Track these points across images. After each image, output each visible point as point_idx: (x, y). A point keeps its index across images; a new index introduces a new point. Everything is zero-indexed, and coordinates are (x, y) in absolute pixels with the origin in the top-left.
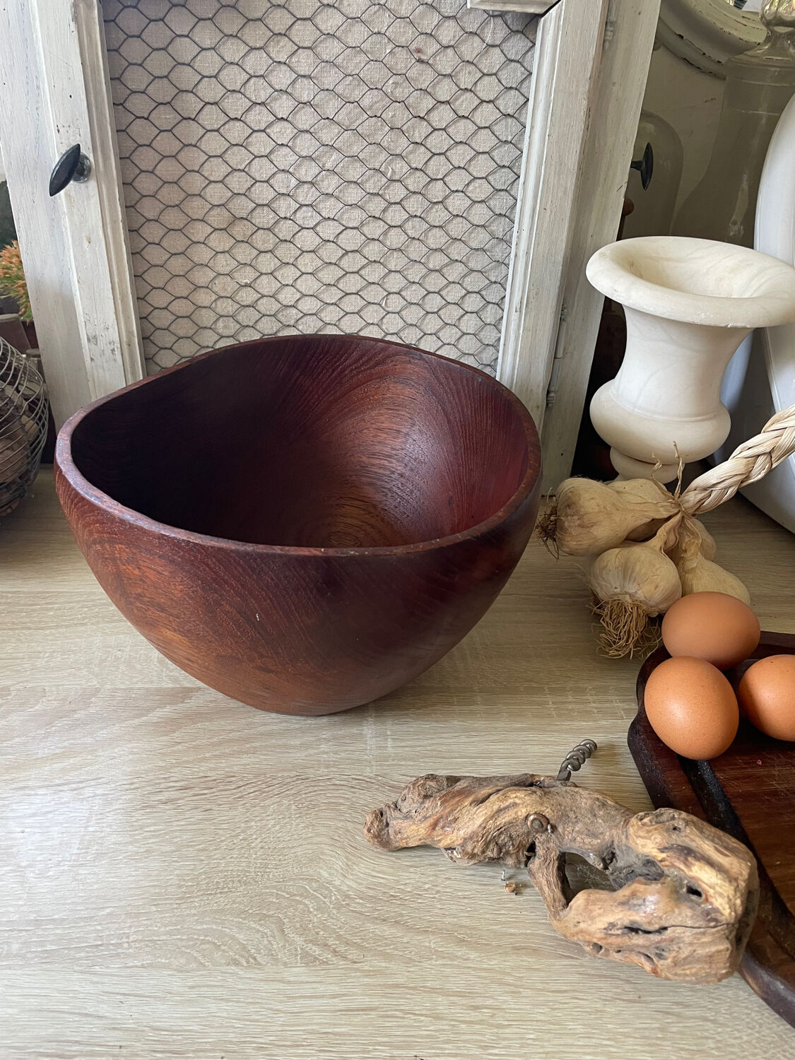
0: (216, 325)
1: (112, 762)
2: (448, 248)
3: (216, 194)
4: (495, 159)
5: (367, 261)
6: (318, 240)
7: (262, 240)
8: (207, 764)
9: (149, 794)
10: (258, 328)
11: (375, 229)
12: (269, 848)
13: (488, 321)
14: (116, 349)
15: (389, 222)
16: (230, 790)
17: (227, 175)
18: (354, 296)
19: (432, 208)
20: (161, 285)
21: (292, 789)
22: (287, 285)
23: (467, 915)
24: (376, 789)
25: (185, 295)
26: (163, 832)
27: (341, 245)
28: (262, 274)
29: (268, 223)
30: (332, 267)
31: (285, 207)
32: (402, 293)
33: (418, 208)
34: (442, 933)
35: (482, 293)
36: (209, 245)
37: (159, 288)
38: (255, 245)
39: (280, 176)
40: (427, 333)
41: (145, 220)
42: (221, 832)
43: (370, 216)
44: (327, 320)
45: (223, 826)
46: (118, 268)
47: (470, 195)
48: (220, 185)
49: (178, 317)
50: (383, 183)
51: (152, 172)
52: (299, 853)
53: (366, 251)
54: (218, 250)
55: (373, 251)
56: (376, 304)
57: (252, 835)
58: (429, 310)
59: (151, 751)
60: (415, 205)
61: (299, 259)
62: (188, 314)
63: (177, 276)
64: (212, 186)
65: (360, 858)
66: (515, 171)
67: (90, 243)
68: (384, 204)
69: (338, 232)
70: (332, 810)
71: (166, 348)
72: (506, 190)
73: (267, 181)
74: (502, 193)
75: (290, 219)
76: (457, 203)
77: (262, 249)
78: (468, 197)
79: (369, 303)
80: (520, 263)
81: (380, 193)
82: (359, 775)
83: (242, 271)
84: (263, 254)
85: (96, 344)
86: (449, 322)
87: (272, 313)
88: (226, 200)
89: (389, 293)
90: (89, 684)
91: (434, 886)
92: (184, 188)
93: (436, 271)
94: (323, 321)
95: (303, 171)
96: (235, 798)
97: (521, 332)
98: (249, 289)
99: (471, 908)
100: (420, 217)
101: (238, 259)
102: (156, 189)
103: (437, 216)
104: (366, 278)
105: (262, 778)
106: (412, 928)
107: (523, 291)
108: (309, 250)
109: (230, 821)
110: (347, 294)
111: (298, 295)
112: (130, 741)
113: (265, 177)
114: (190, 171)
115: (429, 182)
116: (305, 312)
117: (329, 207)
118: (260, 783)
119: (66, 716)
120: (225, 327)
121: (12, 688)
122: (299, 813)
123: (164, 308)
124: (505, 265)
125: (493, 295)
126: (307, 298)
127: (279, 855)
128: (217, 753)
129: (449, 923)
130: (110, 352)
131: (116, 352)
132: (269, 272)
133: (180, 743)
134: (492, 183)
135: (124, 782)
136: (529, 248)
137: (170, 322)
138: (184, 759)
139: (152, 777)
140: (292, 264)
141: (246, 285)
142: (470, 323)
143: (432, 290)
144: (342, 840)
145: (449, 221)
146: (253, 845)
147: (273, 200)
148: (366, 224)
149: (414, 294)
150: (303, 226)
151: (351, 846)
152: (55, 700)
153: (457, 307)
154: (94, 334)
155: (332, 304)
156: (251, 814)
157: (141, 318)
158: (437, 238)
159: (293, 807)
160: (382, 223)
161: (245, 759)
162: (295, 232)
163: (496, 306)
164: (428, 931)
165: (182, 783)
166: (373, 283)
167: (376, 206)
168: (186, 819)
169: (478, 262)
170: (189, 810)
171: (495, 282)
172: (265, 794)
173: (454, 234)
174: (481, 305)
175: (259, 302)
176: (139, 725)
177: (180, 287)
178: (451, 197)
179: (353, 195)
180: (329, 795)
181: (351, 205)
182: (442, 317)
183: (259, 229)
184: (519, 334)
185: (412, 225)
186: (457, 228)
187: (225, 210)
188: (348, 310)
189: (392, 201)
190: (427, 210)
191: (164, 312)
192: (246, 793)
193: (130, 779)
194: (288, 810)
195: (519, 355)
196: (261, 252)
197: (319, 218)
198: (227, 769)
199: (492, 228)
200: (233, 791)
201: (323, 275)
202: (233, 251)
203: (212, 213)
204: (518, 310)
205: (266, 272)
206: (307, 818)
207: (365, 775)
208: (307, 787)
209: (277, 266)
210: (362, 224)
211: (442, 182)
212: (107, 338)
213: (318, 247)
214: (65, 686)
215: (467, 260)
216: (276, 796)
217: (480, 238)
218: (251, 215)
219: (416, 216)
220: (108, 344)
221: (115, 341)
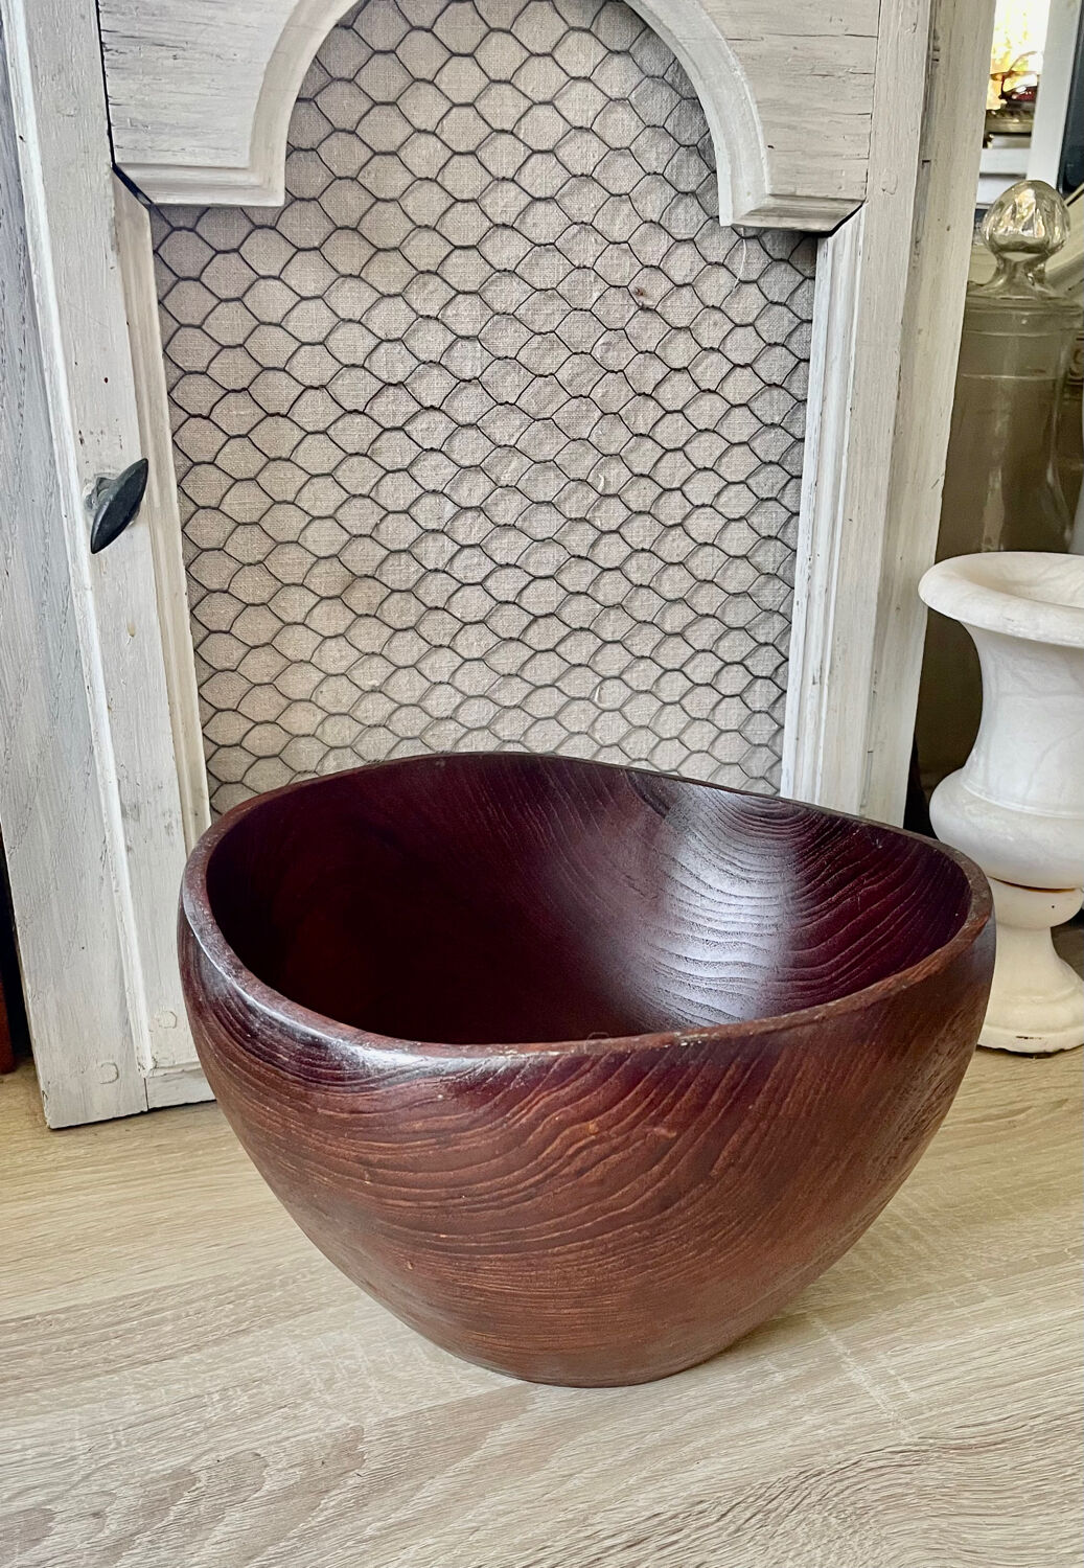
0: (322, 765)
1: (477, 1536)
2: (692, 597)
3: (323, 538)
4: (757, 452)
5: (568, 630)
6: (489, 603)
7: (400, 611)
8: (642, 1496)
11: (579, 576)
13: (757, 707)
14: (174, 824)
15: (601, 563)
16: (713, 1524)
17: (341, 506)
18: (548, 690)
19: (666, 536)
20: (231, 704)
21: (810, 1494)
22: (440, 683)
24: (937, 1458)
25: (272, 719)
27: (526, 608)
28: (398, 668)
29: (407, 581)
30: (514, 645)
31: (435, 552)
32: (624, 677)
33: (645, 537)
35: (747, 663)
36: (313, 626)
37: (229, 709)
38: (387, 620)
39: (428, 501)
40: (665, 737)
41: (205, 592)
43: (574, 556)
44: (506, 734)
47: (721, 510)
48: (330, 523)
49: (259, 758)
50: (591, 501)
53: (566, 614)
54: (326, 634)
55: (577, 613)
56: (583, 699)
58: (667, 700)
60: (640, 532)
61: (458, 637)
62: (277, 751)
63: (260, 685)
64: (316, 525)
66: (787, 468)
67: (135, 635)
68: (592, 535)
69: (521, 587)
70: (895, 1507)
72: (776, 499)
73: (406, 512)
74: (770, 503)
75: (444, 572)
76: (703, 525)
77: (399, 627)
78: (720, 513)
79: (573, 699)
80: (816, 606)
81: (588, 517)
82: (898, 1445)
83: (367, 665)
84: (400, 634)
85: (137, 820)
86: (698, 715)
87: (417, 733)
88: (338, 548)
89: (605, 679)
90: (334, 1425)
92: (271, 532)
93: (677, 634)
94: (499, 738)
95: (465, 491)
96: (729, 1535)
97: (824, 715)
98: (379, 695)
100: (650, 551)
101: (360, 647)
102: (224, 536)
103: (675, 546)
104: (568, 658)
105: (748, 1491)
107: (823, 650)
108: (474, 620)
110: (537, 688)
111: (458, 699)
112: (480, 1496)
113: (403, 505)
114: (279, 503)
115: (661, 495)
116: (469, 725)
117: (506, 547)
118: (751, 1499)
119: (334, 1488)
121: (193, 1469)
122: (849, 1527)
123: (235, 746)
124: (781, 614)
125: (764, 663)
126: (472, 701)
128: (644, 1474)
130: (164, 830)
131: (175, 830)
132: (410, 663)
133: (571, 1475)
134: (754, 490)
136: (829, 583)
137: (245, 768)
139: (566, 1542)
140: (449, 647)
141: (373, 690)
142: (731, 714)
143: (670, 667)
144: (946, 1547)
145: (692, 554)
147: (417, 541)
148: (566, 568)
149: (644, 674)
150: (464, 581)
152: (292, 1467)
153: (708, 690)
154: (134, 802)
155: (515, 707)
156: (776, 1550)
158: (675, 583)
159: (833, 1520)
160: (590, 565)
161: (701, 1471)
162: (451, 593)
163: (768, 681)
165: (624, 1537)
166: (580, 665)
167: (579, 539)
169: (739, 613)
171: (766, 644)
172: (774, 1515)
173: (701, 574)
174: (746, 682)
175: (394, 718)
176: (478, 1467)
177: (263, 704)
178: (695, 516)
179: (545, 523)
180: (874, 1487)
181: (543, 540)
182: (687, 709)
183: (393, 591)
184: (820, 718)
185: (638, 564)
186: (705, 564)
187: (339, 565)
188: (539, 714)
189: (605, 529)
190: (658, 540)
191: (237, 753)
192: (742, 1521)
193: (531, 1554)
194: (829, 1526)
195: (821, 751)
196: (397, 630)
197: (490, 566)
198: (681, 1494)
199: (758, 559)
200: (718, 1524)
201: (498, 660)
202: (352, 633)
203: (316, 571)
204: (817, 680)
205: (405, 664)
206: (867, 1531)
207: (904, 1442)
208: (831, 1484)
209: (423, 652)
210: (560, 570)
211: (679, 493)
212: (159, 806)
213: (490, 614)
214: (292, 1440)
215: (723, 612)
216: (794, 1512)
217: (739, 576)
218: (381, 570)
219: (643, 550)
220: (160, 816)
221: (173, 808)
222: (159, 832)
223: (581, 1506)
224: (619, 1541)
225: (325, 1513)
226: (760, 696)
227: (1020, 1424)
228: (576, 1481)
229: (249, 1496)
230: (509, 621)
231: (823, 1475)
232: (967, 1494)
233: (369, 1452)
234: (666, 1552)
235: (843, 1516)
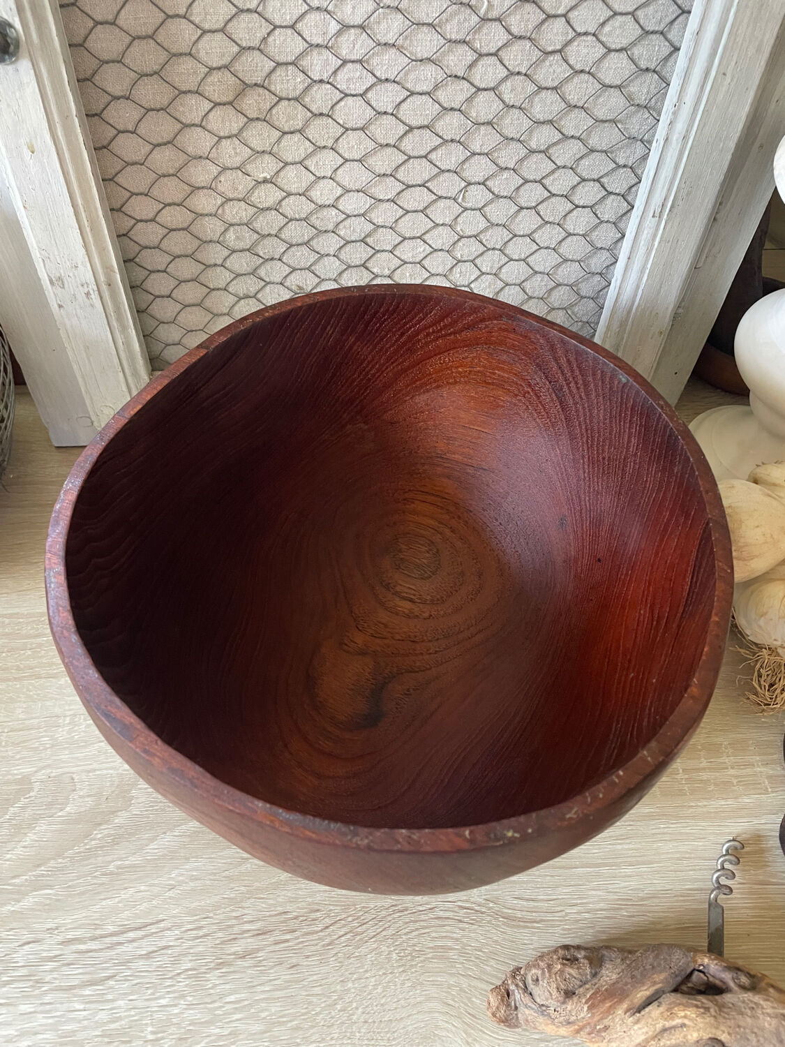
0: (225, 237)
1: (170, 894)
2: (561, 119)
3: (215, 50)
5: (440, 141)
6: (369, 113)
7: (289, 116)
9: (222, 943)
10: (283, 236)
11: (454, 94)
12: (374, 1022)
13: (606, 218)
14: (91, 292)
15: (477, 83)
16: (317, 932)
17: (230, 19)
18: (418, 188)
19: (544, 61)
20: (143, 189)
21: (389, 927)
22: (323, 177)
24: (489, 922)
25: (178, 201)
26: (246, 1003)
27: (403, 119)
28: (286, 164)
29: (294, 89)
30: (389, 150)
31: (319, 65)
32: (488, 183)
33: (522, 60)
35: (604, 180)
36: (209, 127)
37: (141, 194)
38: (276, 123)
39: (313, 17)
40: (518, 233)
41: (110, 98)
42: (314, 999)
44: (380, 221)
45: (317, 990)
46: (80, 186)
47: (604, 39)
48: (219, 36)
49: (171, 230)
50: (472, 23)
51: (113, 23)
52: (410, 1028)
53: (440, 126)
54: (222, 134)
55: (451, 125)
56: (449, 198)
57: (351, 1002)
58: (524, 205)
59: (215, 874)
60: (518, 56)
61: (341, 140)
62: (185, 225)
63: (165, 176)
64: (207, 37)
65: (481, 1031)
67: (33, 152)
68: (471, 56)
69: (398, 100)
70: (441, 958)
71: (159, 271)
72: (662, 33)
73: (292, 27)
74: (655, 37)
75: (328, 83)
76: (583, 53)
77: (286, 129)
78: (602, 43)
79: (440, 197)
80: (670, 150)
81: (467, 39)
82: (467, 901)
83: (259, 161)
84: (288, 136)
85: (63, 287)
86: (551, 220)
87: (303, 217)
88: (229, 59)
89: (470, 184)
92: (165, 45)
93: (541, 151)
95: (348, 9)
96: (324, 946)
97: (656, 243)
98: (269, 185)
100: (525, 75)
101: (252, 145)
102: (121, 49)
103: (552, 71)
104: (438, 164)
105: (352, 911)
107: (669, 190)
108: (355, 126)
109: (324, 982)
110: (409, 186)
111: (339, 191)
113: (288, 20)
114: (171, 17)
115: (544, 21)
116: (348, 213)
117: (388, 64)
118: (350, 919)
119: (106, 822)
120: (238, 238)
121: (33, 779)
122: (403, 965)
123: (151, 221)
124: (642, 142)
125: (618, 182)
126: (351, 194)
127: (387, 1033)
130: (83, 295)
131: (93, 296)
132: (298, 160)
134: (642, 22)
135: (190, 927)
136: (688, 131)
137: (161, 237)
138: (257, 884)
139: (221, 917)
140: (332, 148)
141: (265, 181)
142: (580, 221)
143: (531, 178)
144: (456, 1004)
145: (568, 80)
146: (355, 1017)
147: (302, 55)
148: (442, 86)
149: (506, 183)
150: (348, 92)
151: (469, 1014)
152: (88, 796)
153: (564, 200)
154: (58, 275)
155: (388, 200)
156: (347, 970)
157: (118, 236)
158: (547, 105)
159: (394, 956)
160: (466, 84)
162: (335, 101)
163: (620, 198)
165: (258, 925)
166: (447, 171)
167: (458, 60)
168: (271, 980)
169: (604, 138)
170: (272, 967)
171: (624, 166)
172: (358, 938)
173: (573, 98)
174: (599, 196)
175: (284, 203)
176: (195, 832)
177: (171, 190)
178: (576, 43)
179: (426, 44)
180: (434, 935)
181: (421, 61)
182: (541, 213)
183: (281, 99)
184: (653, 245)
185: (512, 86)
186: (578, 90)
187: (230, 75)
188: (409, 207)
189: (484, 51)
190: (537, 64)
191: (151, 226)
192: (336, 937)
193: (196, 920)
194: (389, 959)
195: (647, 271)
196: (285, 133)
197: (372, 80)
198: (308, 899)
199: (632, 89)
200: (320, 934)
201: (375, 162)
202: (244, 134)
203: (209, 79)
204: (657, 214)
205: (293, 161)
206: (412, 973)
207: (472, 900)
208: (407, 923)
209: (309, 152)
210: (436, 87)
211: (564, 19)
212: (78, 279)
213: (370, 122)
214: (98, 773)
215: (589, 135)
216: (372, 940)
217: (612, 104)
218: (269, 80)
219: (519, 73)
220: (80, 286)
221: (88, 282)
222: (81, 297)
223: (243, 888)
224: (253, 928)
225: (93, 842)
226: (610, 209)
227: (562, 908)
228: (249, 866)
229: (56, 813)
230: (387, 130)
231: (406, 913)
232: (492, 963)
233: (137, 798)
234: (277, 947)
235: (402, 954)
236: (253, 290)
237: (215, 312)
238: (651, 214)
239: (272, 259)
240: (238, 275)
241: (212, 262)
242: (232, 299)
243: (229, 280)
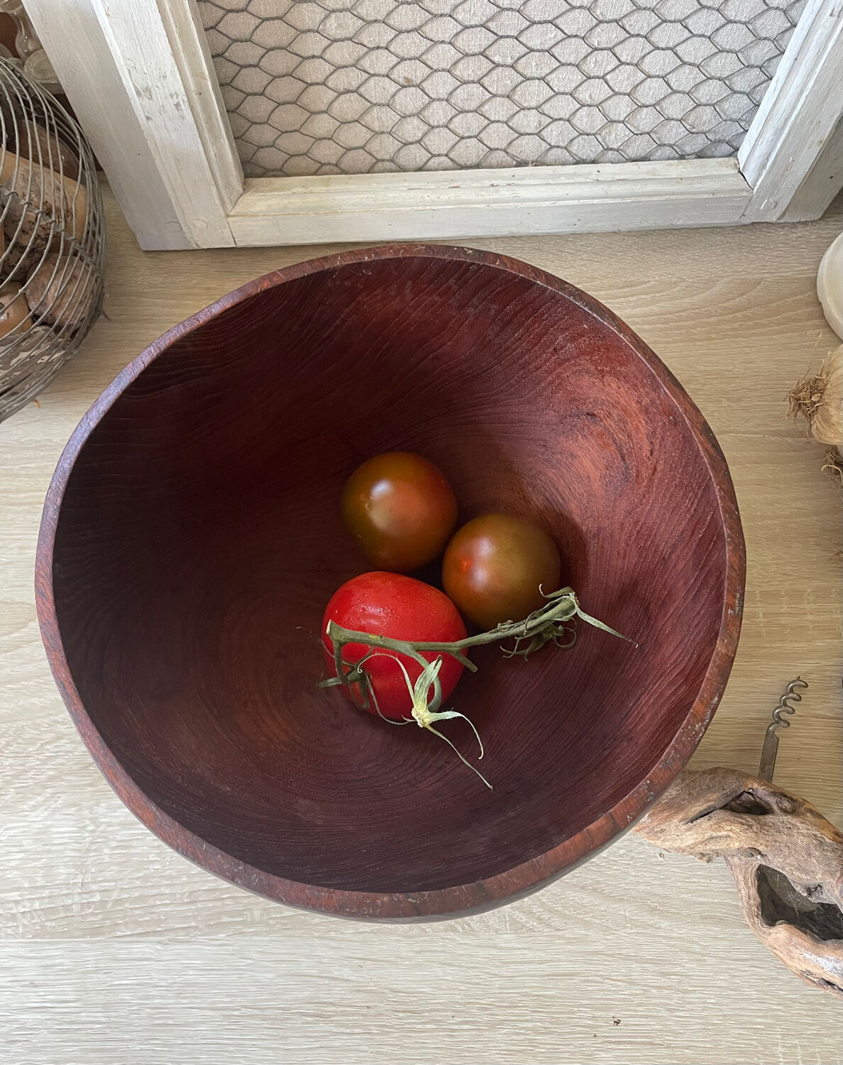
0: (325, 25)
10: (391, 22)
14: (181, 103)
23: (659, 883)
34: (636, 902)
40: (668, 19)
62: (280, 13)
71: (250, 66)
85: (151, 99)
91: (628, 851)
97: (830, 46)
99: (663, 875)
106: (608, 896)
120: (339, 26)
123: (241, 10)
129: (643, 891)
130: (173, 106)
131: (183, 107)
137: (253, 28)
154: (146, 86)
157: (206, 30)
164: (623, 899)
191: (242, 16)
204: (836, 13)
212: (166, 89)
220: (169, 97)
221: (178, 92)
222: (170, 108)
236: (354, 85)
237: (313, 110)
238: (829, 12)
239: (378, 48)
240: (338, 68)
241: (309, 54)
242: (332, 95)
243: (328, 73)
